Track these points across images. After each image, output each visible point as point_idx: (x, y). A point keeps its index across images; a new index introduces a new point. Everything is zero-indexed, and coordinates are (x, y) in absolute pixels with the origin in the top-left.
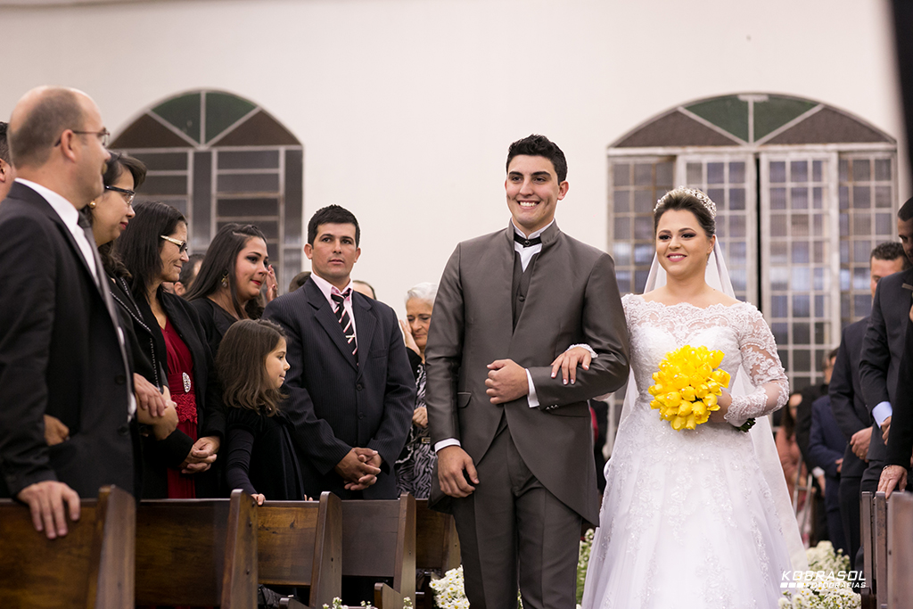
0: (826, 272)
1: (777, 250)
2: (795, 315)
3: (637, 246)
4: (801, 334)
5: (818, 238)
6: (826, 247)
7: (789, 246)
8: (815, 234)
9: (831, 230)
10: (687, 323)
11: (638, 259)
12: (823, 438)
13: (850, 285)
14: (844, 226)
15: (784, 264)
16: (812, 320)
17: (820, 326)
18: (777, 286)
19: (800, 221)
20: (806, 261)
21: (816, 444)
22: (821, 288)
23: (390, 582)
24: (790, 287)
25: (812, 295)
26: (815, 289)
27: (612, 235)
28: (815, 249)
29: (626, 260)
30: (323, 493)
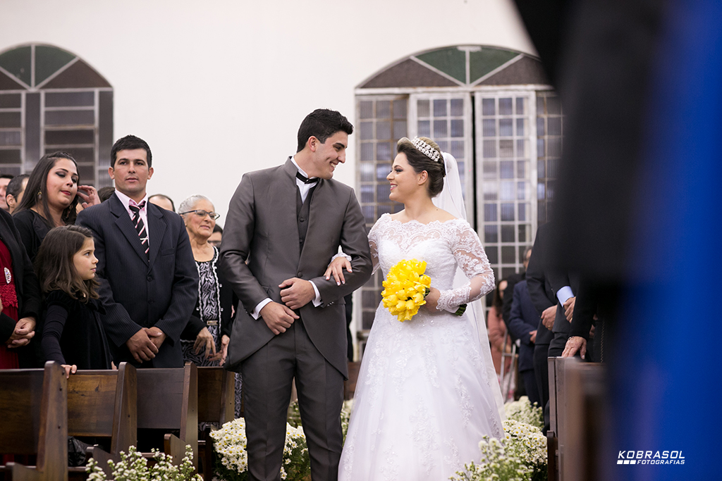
0: (527, 185)
1: (488, 168)
2: (503, 219)
3: (379, 166)
4: (508, 234)
5: (521, 159)
6: (527, 166)
7: (498, 165)
8: (518, 156)
9: (531, 152)
10: (410, 237)
11: (380, 176)
12: (521, 313)
13: (546, 194)
14: (541, 149)
15: (494, 179)
16: (517, 223)
17: (522, 228)
18: (488, 197)
19: (506, 145)
20: (512, 177)
21: (515, 318)
22: (523, 198)
23: (177, 433)
24: (499, 197)
25: (516, 203)
26: (519, 199)
27: (359, 157)
28: (518, 167)
29: (370, 177)
30: (121, 363)
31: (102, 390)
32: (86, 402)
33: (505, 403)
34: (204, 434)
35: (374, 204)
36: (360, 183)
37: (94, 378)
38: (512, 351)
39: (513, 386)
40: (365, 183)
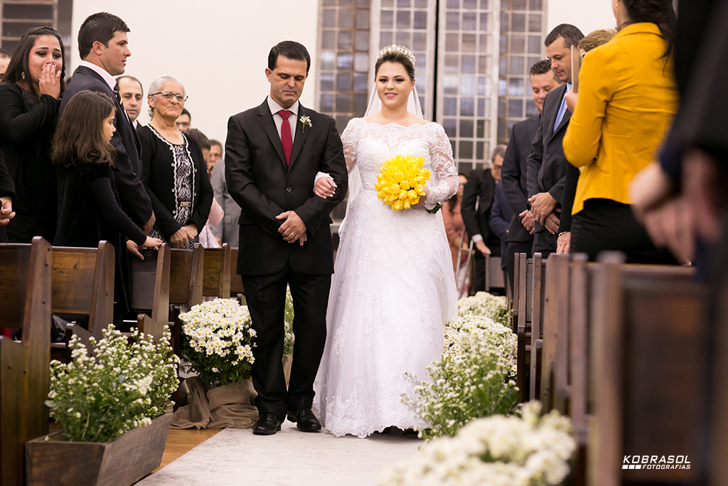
0: (488, 81)
1: (450, 62)
2: (462, 114)
3: (340, 54)
4: (466, 129)
5: (483, 54)
6: (489, 61)
7: (460, 59)
8: (480, 51)
9: (493, 48)
10: (396, 137)
11: (340, 65)
13: (506, 91)
14: (503, 45)
15: (455, 73)
16: (476, 118)
17: (481, 123)
18: (448, 90)
19: (469, 39)
20: (473, 72)
21: (495, 217)
22: (483, 94)
23: (149, 313)
24: (459, 92)
25: (476, 98)
26: (479, 94)
27: (320, 45)
28: (480, 61)
29: (331, 66)
30: (101, 242)
31: (81, 267)
32: (64, 279)
33: (460, 298)
34: (174, 315)
35: (334, 93)
36: (320, 71)
37: (73, 255)
38: (469, 247)
39: (467, 281)
40: (325, 71)
